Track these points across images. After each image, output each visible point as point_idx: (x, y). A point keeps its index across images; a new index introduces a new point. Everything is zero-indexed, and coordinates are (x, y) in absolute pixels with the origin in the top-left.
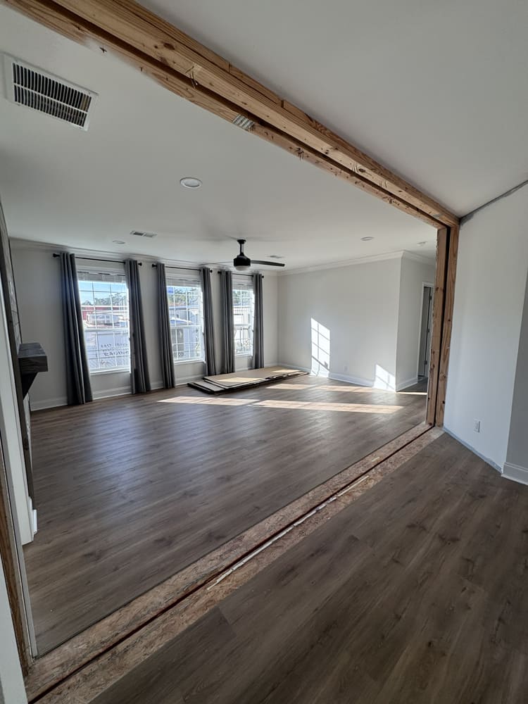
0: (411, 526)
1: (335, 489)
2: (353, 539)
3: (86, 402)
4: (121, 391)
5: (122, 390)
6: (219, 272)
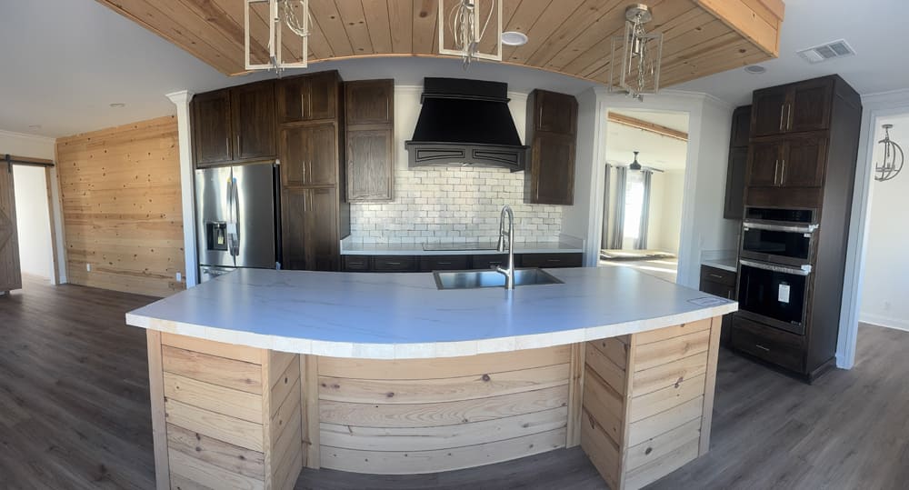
6: (618, 168)
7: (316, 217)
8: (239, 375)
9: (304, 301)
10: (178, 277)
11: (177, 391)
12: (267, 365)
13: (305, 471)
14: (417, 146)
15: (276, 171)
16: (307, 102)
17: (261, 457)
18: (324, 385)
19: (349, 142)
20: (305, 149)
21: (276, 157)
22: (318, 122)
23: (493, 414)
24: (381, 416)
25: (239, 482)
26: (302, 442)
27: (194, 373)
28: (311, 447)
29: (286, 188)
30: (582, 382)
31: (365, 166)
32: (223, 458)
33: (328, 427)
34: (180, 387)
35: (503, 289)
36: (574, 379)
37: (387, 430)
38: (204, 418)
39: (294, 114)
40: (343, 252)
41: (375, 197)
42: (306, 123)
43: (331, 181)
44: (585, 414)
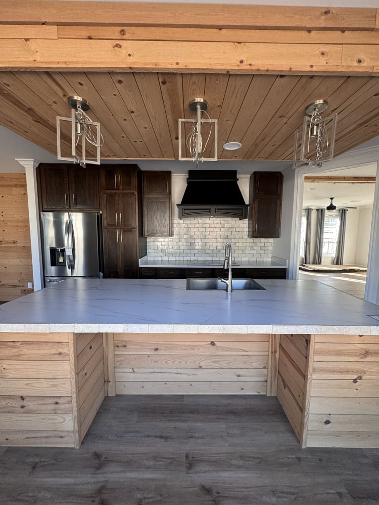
6: (317, 210)
7: (124, 246)
8: (54, 351)
9: (108, 299)
10: (30, 285)
11: (4, 371)
12: (72, 342)
13: (107, 398)
14: (183, 207)
15: (100, 218)
16: (119, 180)
17: (69, 399)
18: (118, 346)
19: (145, 204)
20: (117, 206)
21: (100, 209)
22: (126, 192)
23: (217, 365)
24: (151, 362)
25: (55, 419)
26: (105, 381)
27: (17, 356)
28: (110, 383)
29: (106, 228)
30: (277, 356)
31: (155, 217)
32: (44, 407)
33: (120, 370)
34: (6, 368)
35: (225, 292)
36: (272, 352)
37: (155, 369)
38: (27, 384)
39: (110, 186)
40: (140, 266)
41: (160, 235)
42: (118, 192)
43: (133, 225)
44: (280, 377)
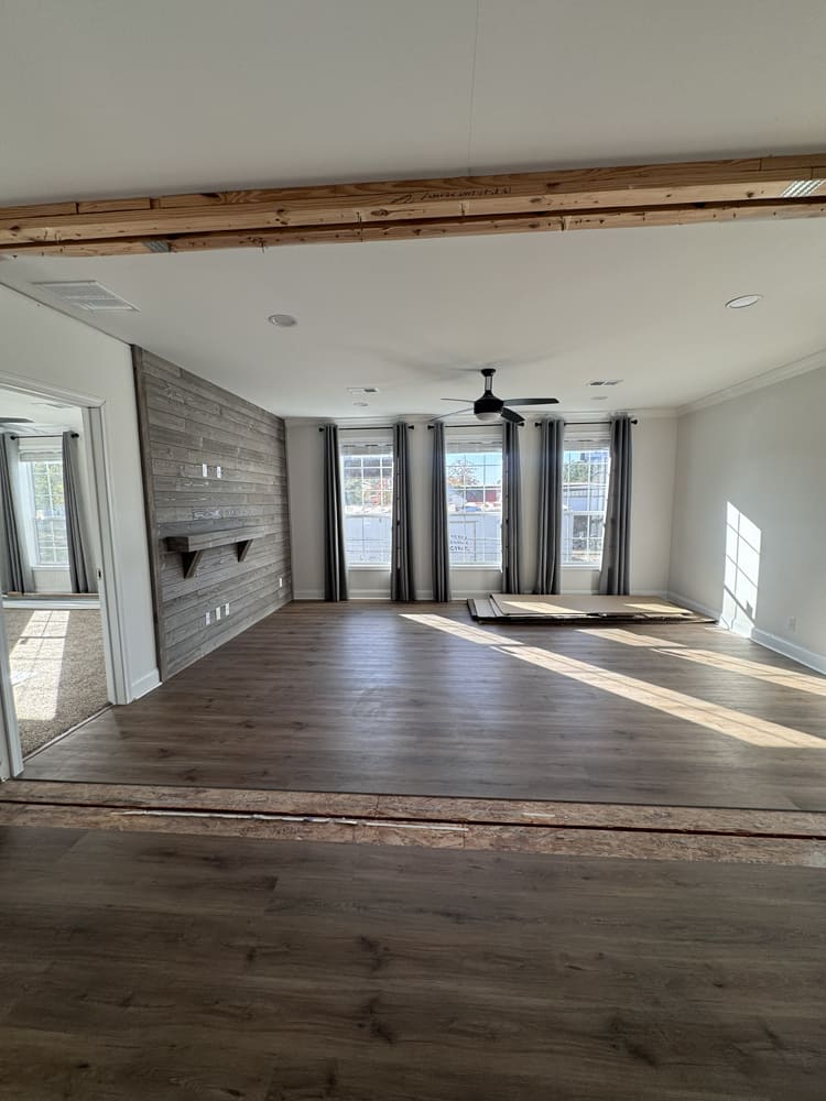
0: (367, 944)
1: (380, 813)
2: (271, 883)
3: (341, 599)
4: (381, 595)
5: (382, 593)
